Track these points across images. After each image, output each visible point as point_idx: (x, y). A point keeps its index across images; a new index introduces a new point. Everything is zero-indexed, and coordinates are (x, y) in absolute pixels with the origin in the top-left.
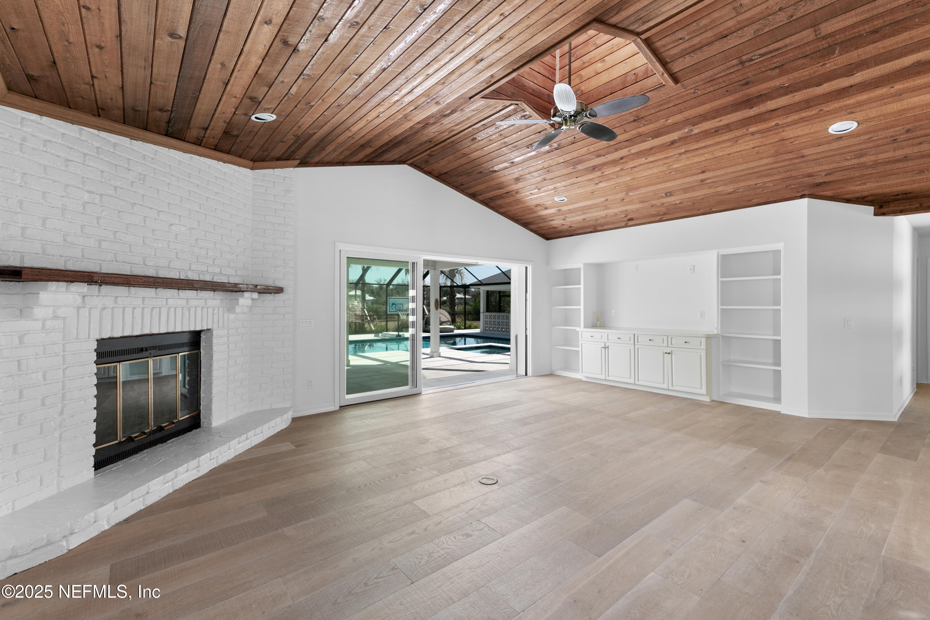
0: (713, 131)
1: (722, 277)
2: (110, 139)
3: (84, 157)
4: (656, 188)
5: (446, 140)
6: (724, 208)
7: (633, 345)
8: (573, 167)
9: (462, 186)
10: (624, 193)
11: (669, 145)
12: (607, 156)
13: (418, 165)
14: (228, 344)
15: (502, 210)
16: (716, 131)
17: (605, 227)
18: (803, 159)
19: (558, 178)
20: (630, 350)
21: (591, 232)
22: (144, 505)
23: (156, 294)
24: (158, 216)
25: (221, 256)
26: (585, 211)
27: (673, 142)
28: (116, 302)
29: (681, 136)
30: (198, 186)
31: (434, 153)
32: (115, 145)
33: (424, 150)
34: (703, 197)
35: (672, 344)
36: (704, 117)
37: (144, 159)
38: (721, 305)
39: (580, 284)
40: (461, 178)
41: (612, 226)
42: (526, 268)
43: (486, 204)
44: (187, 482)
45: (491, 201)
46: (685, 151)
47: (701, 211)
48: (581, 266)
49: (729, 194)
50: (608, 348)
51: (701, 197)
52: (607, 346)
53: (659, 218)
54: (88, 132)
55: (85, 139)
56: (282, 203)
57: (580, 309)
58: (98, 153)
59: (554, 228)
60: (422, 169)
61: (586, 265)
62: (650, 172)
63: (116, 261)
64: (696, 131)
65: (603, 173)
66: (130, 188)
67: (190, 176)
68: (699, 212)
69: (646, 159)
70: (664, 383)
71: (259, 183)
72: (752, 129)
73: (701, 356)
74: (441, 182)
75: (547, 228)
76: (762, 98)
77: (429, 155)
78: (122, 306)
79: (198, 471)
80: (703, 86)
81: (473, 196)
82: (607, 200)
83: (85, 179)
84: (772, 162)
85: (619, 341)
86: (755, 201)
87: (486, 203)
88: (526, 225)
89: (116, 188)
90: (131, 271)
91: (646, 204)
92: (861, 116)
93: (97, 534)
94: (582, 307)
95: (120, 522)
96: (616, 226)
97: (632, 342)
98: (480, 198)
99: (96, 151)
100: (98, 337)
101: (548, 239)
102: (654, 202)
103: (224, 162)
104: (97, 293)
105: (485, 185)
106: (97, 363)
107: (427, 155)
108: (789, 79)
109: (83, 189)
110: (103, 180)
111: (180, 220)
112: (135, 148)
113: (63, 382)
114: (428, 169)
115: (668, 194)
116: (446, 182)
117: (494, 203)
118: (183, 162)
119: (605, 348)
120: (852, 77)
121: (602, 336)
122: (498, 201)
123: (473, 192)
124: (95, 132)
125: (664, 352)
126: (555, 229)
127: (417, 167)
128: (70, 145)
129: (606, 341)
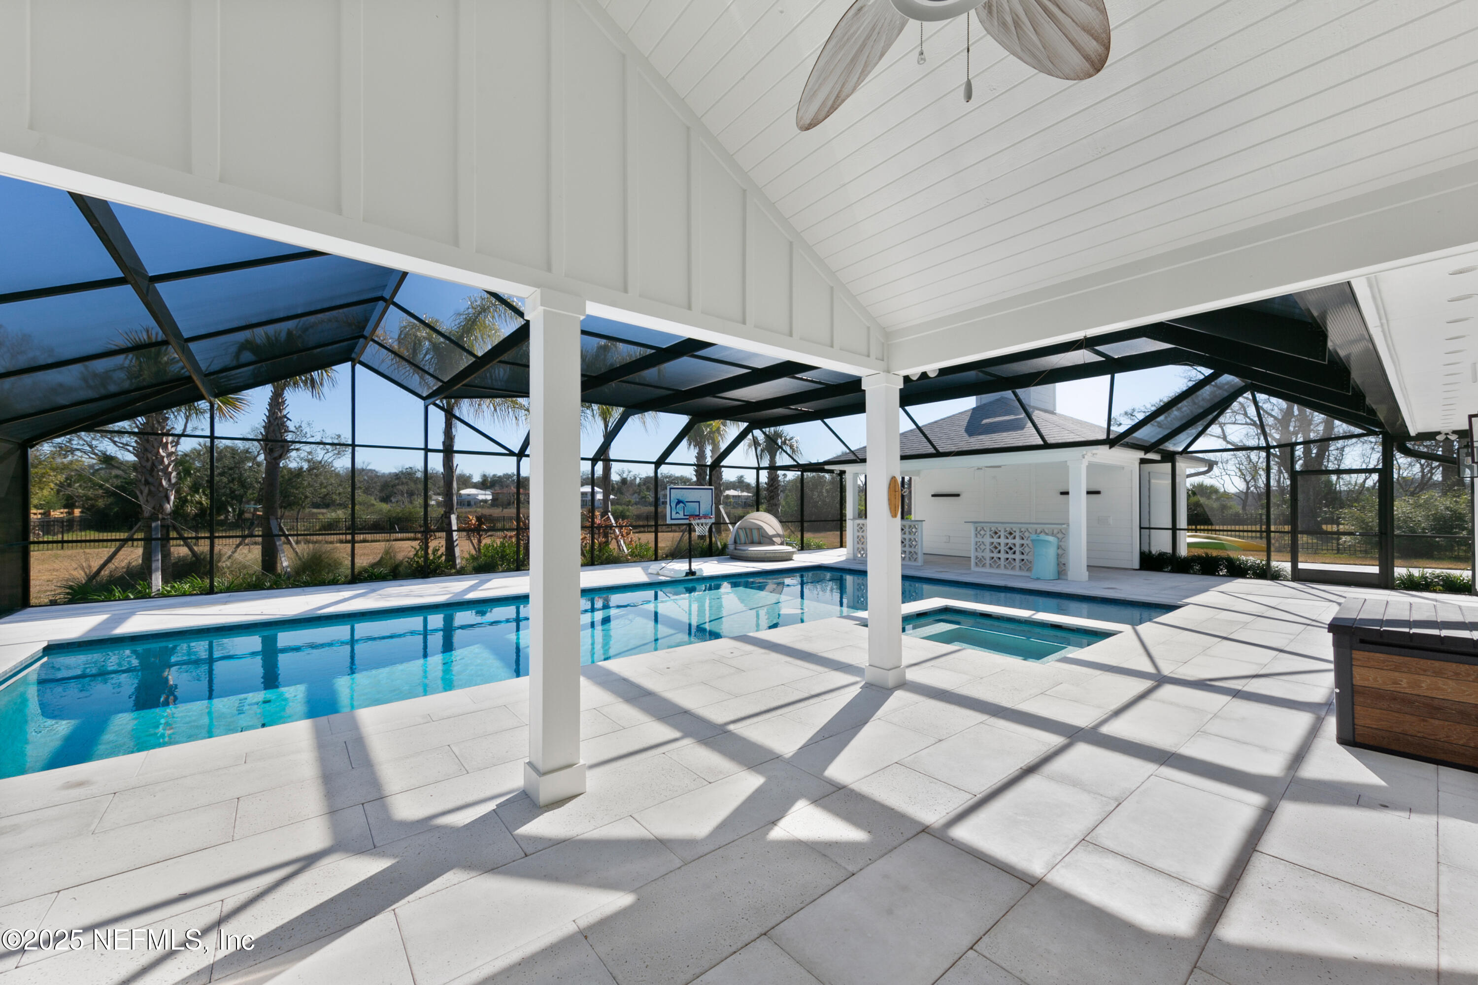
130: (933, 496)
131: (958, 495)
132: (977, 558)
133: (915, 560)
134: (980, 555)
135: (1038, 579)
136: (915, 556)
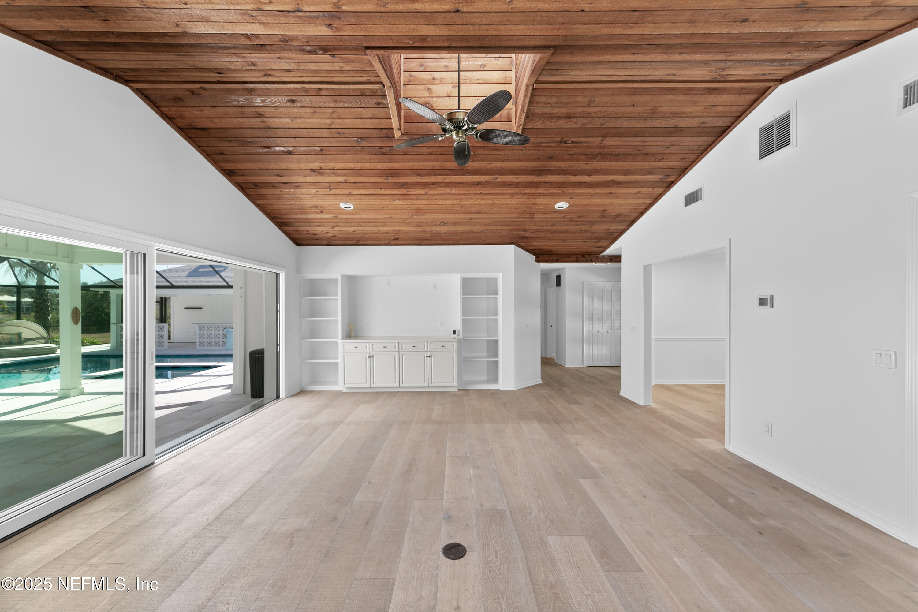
0: (508, 184)
1: (463, 295)
4: (437, 217)
5: (246, 83)
6: (466, 243)
7: (398, 353)
8: (385, 177)
9: (222, 156)
10: (411, 215)
11: (474, 185)
12: (424, 177)
13: (153, 98)
15: (259, 202)
16: (509, 185)
17: (368, 242)
18: (532, 220)
19: (361, 184)
20: (395, 357)
26: (361, 224)
27: (479, 183)
29: (487, 180)
31: (203, 92)
33: (192, 79)
34: (462, 231)
35: (431, 349)
36: (512, 172)
38: (463, 316)
39: (337, 296)
40: (228, 144)
41: (376, 242)
42: (277, 274)
43: (242, 189)
45: (254, 187)
46: (480, 193)
47: (452, 242)
48: (339, 278)
49: (478, 233)
50: (373, 357)
51: (460, 231)
52: (371, 355)
53: (420, 242)
57: (338, 320)
59: (314, 234)
60: (157, 107)
61: (343, 276)
62: (445, 202)
64: (499, 180)
65: (408, 191)
68: (450, 242)
69: (451, 190)
70: (425, 382)
72: (527, 191)
73: (453, 356)
75: (306, 232)
76: (549, 171)
77: (193, 92)
80: (530, 148)
81: (229, 174)
82: (390, 218)
84: (517, 216)
85: (384, 350)
86: (487, 241)
87: (242, 187)
91: (420, 228)
92: (572, 201)
94: (340, 318)
96: (380, 242)
97: (397, 349)
98: (240, 179)
101: (298, 244)
102: (427, 228)
105: (262, 165)
107: (189, 90)
108: (569, 165)
114: (172, 111)
115: (442, 224)
116: (194, 141)
117: (258, 190)
119: (370, 357)
120: (590, 177)
121: (366, 346)
122: (264, 190)
123: (233, 168)
125: (425, 356)
126: (314, 236)
127: (149, 99)
129: (371, 350)
130: (185, 308)
131: (201, 308)
132: (200, 342)
133: (163, 346)
134: (202, 340)
135: (228, 350)
136: (162, 344)
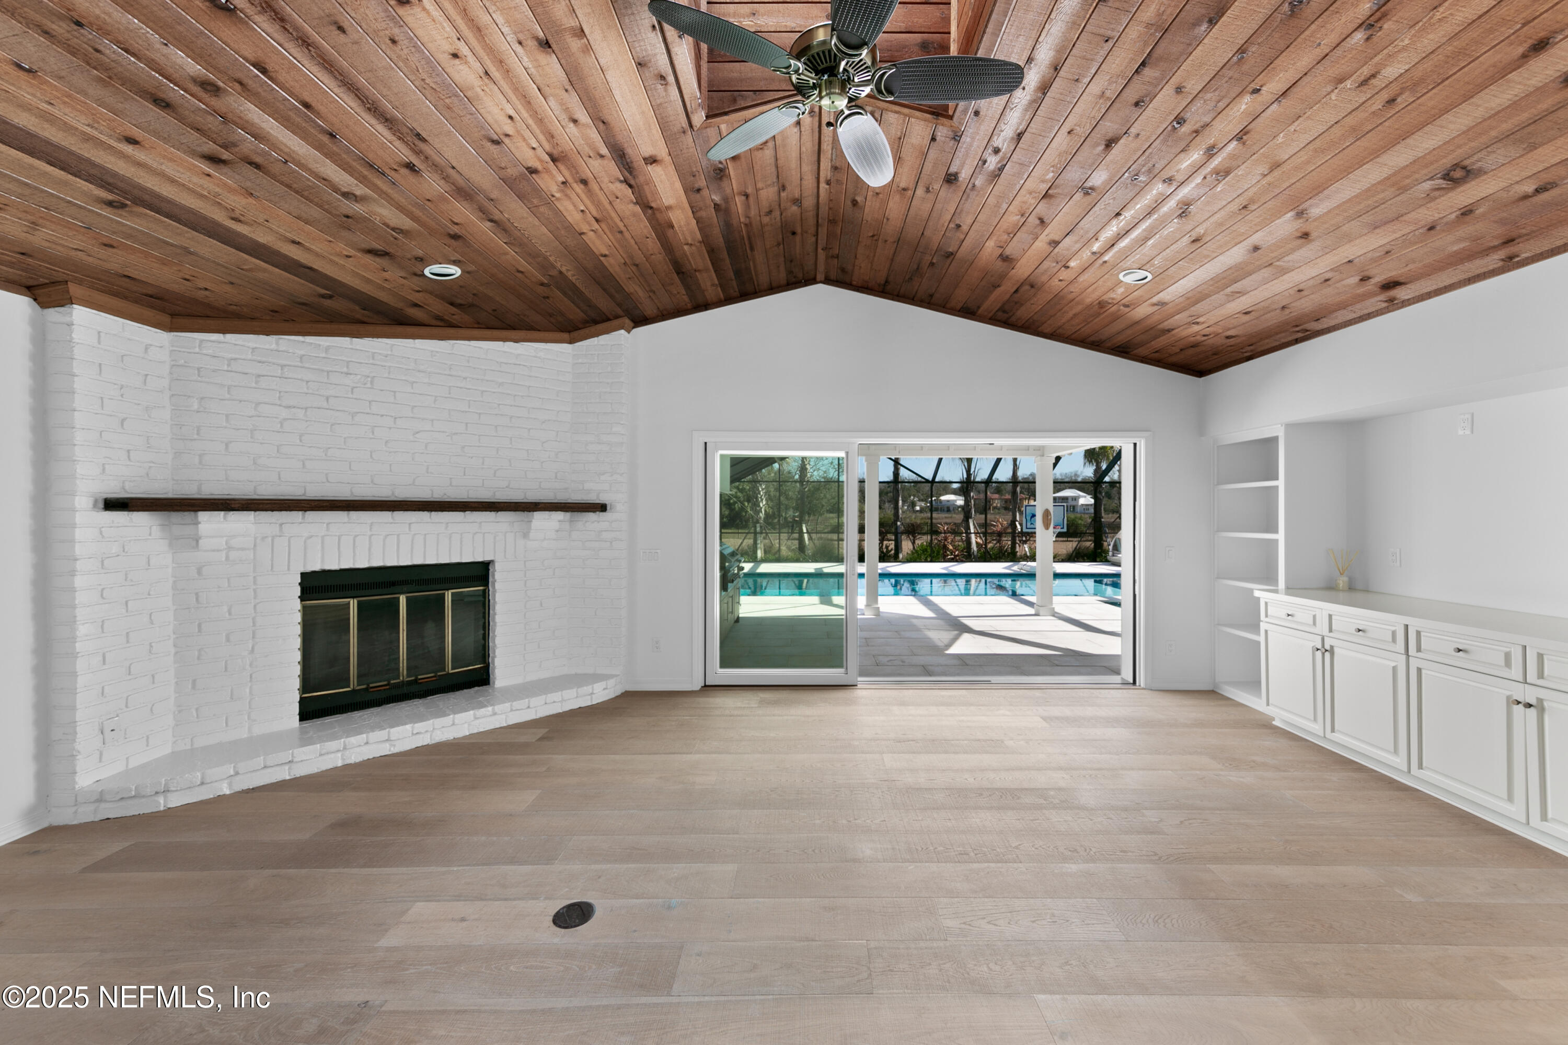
2: (321, 343)
3: (282, 369)
5: (817, 221)
7: (1404, 657)
14: (526, 581)
20: (1395, 669)
21: (1297, 341)
22: (289, 775)
23: (393, 518)
24: (395, 423)
25: (510, 466)
28: (328, 529)
30: (465, 378)
32: (327, 349)
33: (810, 250)
35: (1539, 676)
37: (373, 358)
39: (1276, 476)
42: (1135, 445)
44: (371, 757)
45: (1006, 313)
48: (1280, 433)
50: (1331, 651)
52: (1328, 647)
54: (289, 340)
55: (284, 349)
56: (608, 383)
57: (1277, 541)
58: (301, 362)
60: (850, 285)
63: (328, 481)
66: (351, 396)
67: (451, 368)
70: (1510, 800)
71: (580, 361)
74: (893, 300)
78: (338, 534)
79: (391, 745)
81: (968, 312)
83: (282, 394)
85: (1359, 637)
88: (1123, 350)
89: (327, 399)
90: (352, 493)
93: (212, 796)
94: (1281, 537)
95: (249, 789)
97: (1400, 646)
99: (299, 360)
100: (303, 570)
101: (1198, 374)
103: (516, 341)
104: (300, 520)
106: (302, 598)
109: (280, 405)
110: (310, 391)
111: (432, 425)
112: (358, 347)
113: (254, 619)
114: (857, 281)
116: (902, 296)
117: (1017, 315)
118: (437, 352)
119: (1323, 651)
121: (1314, 617)
124: (300, 338)
125: (1509, 698)
127: (841, 283)
128: (264, 359)
129: (1325, 632)
